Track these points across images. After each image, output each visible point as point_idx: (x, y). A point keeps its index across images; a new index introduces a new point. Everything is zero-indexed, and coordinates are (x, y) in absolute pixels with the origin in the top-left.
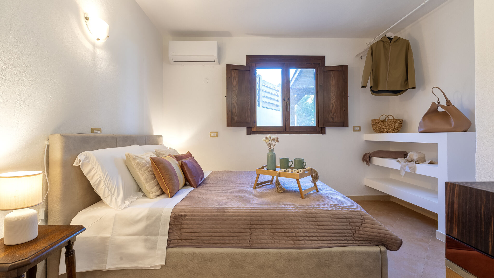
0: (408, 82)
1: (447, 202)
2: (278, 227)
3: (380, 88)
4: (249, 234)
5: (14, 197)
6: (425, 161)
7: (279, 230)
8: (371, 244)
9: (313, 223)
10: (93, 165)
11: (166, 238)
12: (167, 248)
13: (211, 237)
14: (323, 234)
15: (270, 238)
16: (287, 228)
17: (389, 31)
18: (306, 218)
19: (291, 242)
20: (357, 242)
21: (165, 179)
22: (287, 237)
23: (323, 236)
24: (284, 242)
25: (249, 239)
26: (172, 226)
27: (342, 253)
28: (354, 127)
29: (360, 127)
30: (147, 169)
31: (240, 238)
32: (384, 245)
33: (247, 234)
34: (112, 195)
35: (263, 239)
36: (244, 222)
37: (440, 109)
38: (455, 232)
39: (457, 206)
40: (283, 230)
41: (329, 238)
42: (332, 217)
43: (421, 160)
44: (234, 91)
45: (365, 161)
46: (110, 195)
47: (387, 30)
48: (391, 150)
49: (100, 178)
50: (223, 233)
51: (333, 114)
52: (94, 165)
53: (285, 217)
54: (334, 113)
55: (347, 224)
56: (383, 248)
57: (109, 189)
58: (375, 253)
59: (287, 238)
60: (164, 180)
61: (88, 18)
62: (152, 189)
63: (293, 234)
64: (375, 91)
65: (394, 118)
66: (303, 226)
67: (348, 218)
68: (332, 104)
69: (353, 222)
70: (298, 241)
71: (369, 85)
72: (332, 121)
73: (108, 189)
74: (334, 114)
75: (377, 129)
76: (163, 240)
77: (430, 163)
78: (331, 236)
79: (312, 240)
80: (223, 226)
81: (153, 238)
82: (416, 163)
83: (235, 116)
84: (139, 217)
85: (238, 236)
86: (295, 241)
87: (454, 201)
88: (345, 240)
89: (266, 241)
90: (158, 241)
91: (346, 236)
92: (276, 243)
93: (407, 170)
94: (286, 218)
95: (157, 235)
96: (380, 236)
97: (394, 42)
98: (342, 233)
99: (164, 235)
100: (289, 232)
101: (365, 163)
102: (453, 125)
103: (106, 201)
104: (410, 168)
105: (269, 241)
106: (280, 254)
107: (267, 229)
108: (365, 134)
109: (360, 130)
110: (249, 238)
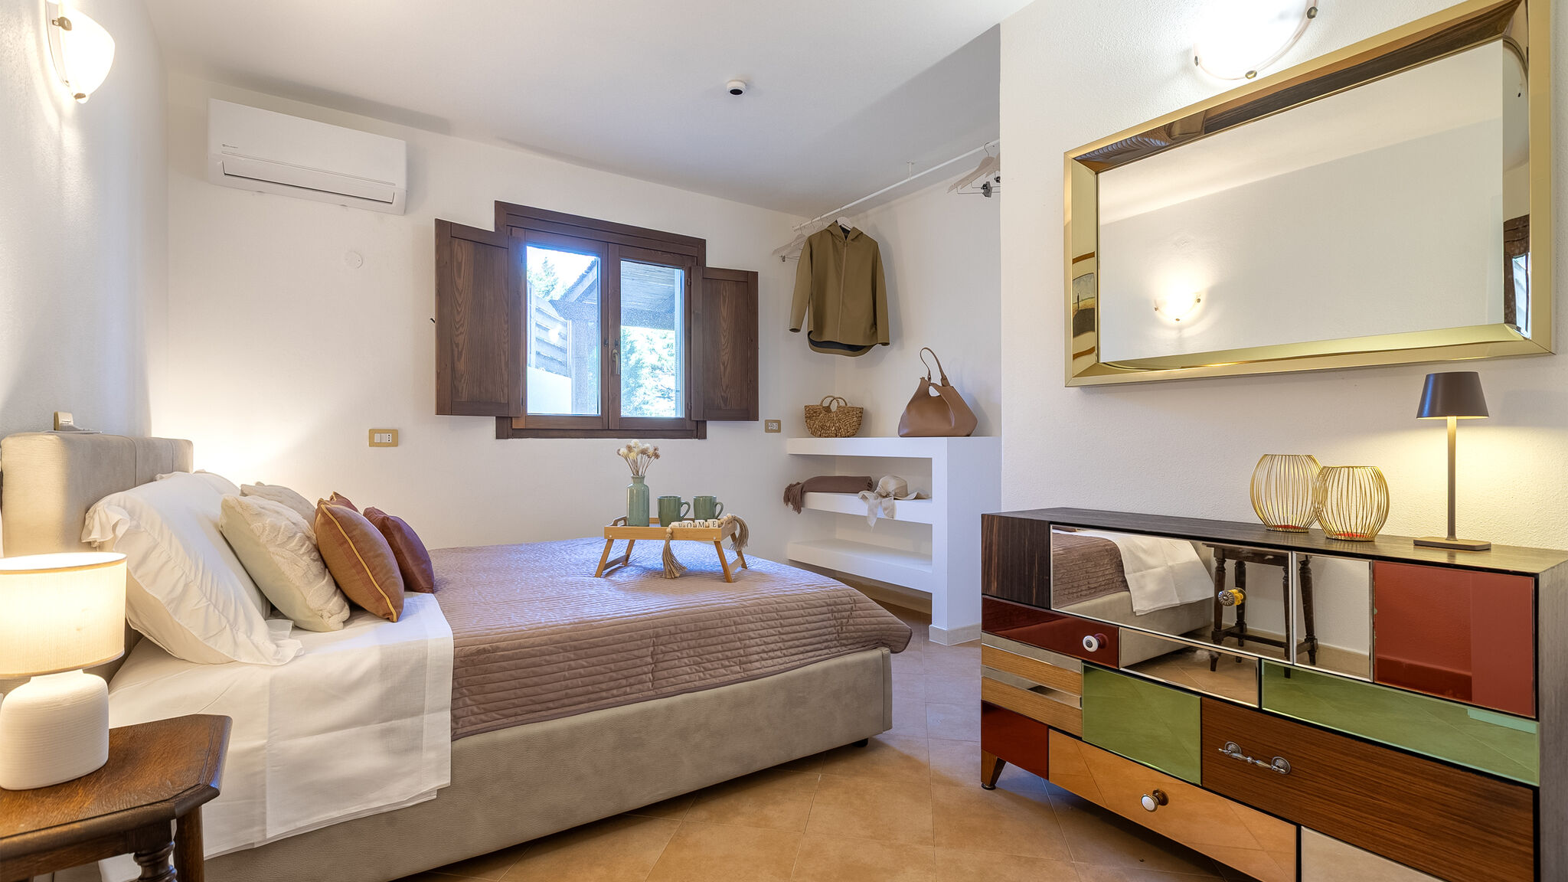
0: (876, 329)
1: (984, 546)
2: (709, 641)
3: (827, 338)
4: (650, 667)
5: (78, 630)
6: (907, 495)
7: (712, 648)
8: (867, 647)
9: (772, 623)
10: (154, 538)
11: (447, 715)
12: (452, 741)
13: (564, 692)
14: (791, 643)
15: (696, 669)
16: (728, 640)
17: (843, 213)
18: (760, 615)
19: (737, 668)
20: (844, 648)
21: (374, 569)
22: (728, 658)
23: (791, 647)
24: (723, 671)
25: (650, 679)
26: (458, 682)
27: (826, 672)
28: (767, 422)
29: (779, 422)
30: (302, 546)
31: (632, 680)
32: (884, 645)
33: (645, 669)
34: (233, 625)
35: (681, 672)
36: (639, 642)
37: (933, 392)
38: (994, 586)
39: (997, 548)
40: (719, 647)
41: (801, 649)
42: (805, 605)
43: (901, 494)
44: (460, 305)
45: (790, 503)
46: (227, 626)
47: (839, 209)
48: (837, 474)
49: (184, 576)
50: (594, 677)
51: (724, 388)
52: (156, 537)
53: (721, 618)
54: (727, 387)
55: (829, 617)
56: (886, 651)
57: (219, 611)
58: (875, 660)
59: (729, 662)
60: (370, 574)
61: (68, 21)
62: (326, 603)
63: (739, 651)
64: (819, 343)
65: (846, 404)
66: (755, 632)
67: (830, 605)
68: (724, 364)
69: (839, 611)
70: (749, 664)
71: (805, 330)
72: (723, 405)
73: (217, 612)
74: (726, 389)
75: (815, 428)
76: (438, 725)
77: (915, 498)
78: (805, 645)
79: (773, 658)
80: (594, 660)
81: (408, 722)
82: (895, 499)
83: (463, 381)
84: (356, 674)
85: (626, 678)
86: (744, 666)
87: (992, 541)
88: (825, 648)
89: (687, 677)
90: (425, 727)
91: (827, 641)
92: (708, 676)
93: (881, 515)
94: (724, 620)
95: (418, 712)
96: (881, 630)
97: (852, 240)
98: (821, 635)
99: (441, 709)
100: (732, 648)
101: (790, 506)
102: (953, 425)
103: (216, 646)
104: (885, 509)
105: (692, 675)
106: (719, 697)
107: (688, 651)
108: (789, 439)
109: (779, 431)
110: (652, 678)
